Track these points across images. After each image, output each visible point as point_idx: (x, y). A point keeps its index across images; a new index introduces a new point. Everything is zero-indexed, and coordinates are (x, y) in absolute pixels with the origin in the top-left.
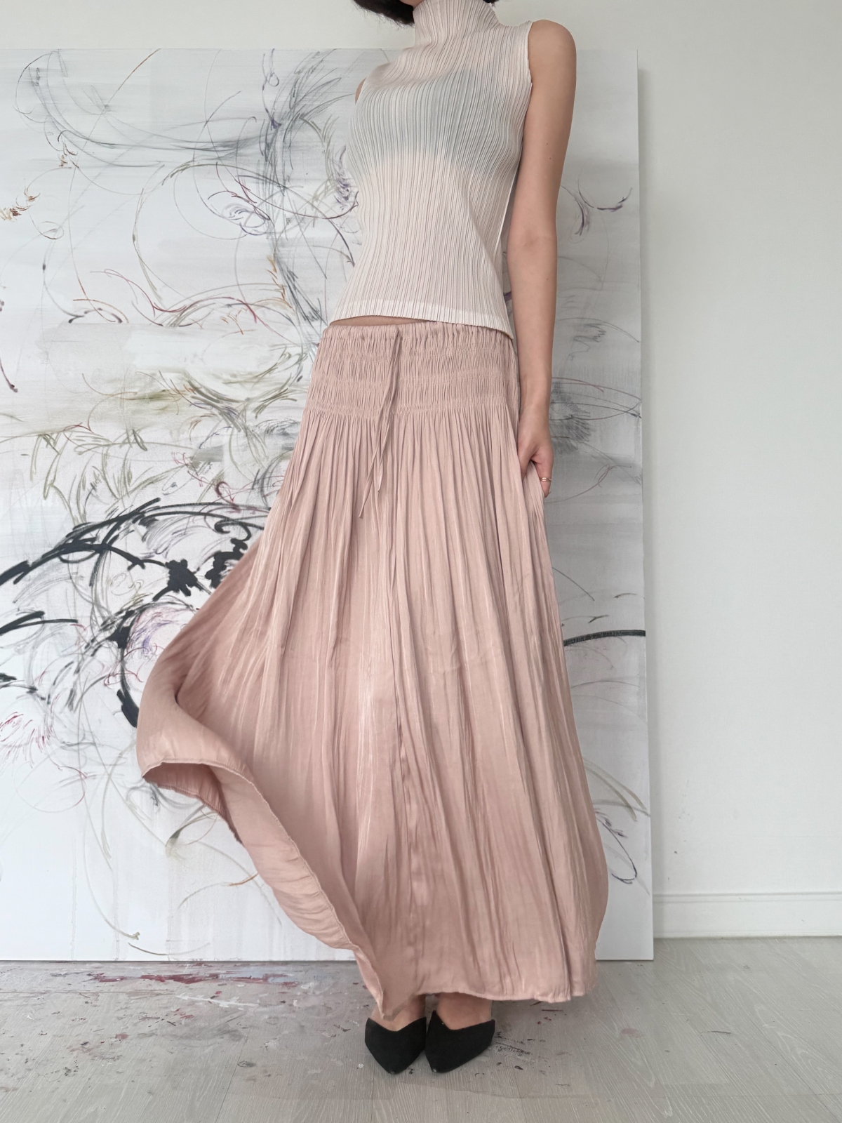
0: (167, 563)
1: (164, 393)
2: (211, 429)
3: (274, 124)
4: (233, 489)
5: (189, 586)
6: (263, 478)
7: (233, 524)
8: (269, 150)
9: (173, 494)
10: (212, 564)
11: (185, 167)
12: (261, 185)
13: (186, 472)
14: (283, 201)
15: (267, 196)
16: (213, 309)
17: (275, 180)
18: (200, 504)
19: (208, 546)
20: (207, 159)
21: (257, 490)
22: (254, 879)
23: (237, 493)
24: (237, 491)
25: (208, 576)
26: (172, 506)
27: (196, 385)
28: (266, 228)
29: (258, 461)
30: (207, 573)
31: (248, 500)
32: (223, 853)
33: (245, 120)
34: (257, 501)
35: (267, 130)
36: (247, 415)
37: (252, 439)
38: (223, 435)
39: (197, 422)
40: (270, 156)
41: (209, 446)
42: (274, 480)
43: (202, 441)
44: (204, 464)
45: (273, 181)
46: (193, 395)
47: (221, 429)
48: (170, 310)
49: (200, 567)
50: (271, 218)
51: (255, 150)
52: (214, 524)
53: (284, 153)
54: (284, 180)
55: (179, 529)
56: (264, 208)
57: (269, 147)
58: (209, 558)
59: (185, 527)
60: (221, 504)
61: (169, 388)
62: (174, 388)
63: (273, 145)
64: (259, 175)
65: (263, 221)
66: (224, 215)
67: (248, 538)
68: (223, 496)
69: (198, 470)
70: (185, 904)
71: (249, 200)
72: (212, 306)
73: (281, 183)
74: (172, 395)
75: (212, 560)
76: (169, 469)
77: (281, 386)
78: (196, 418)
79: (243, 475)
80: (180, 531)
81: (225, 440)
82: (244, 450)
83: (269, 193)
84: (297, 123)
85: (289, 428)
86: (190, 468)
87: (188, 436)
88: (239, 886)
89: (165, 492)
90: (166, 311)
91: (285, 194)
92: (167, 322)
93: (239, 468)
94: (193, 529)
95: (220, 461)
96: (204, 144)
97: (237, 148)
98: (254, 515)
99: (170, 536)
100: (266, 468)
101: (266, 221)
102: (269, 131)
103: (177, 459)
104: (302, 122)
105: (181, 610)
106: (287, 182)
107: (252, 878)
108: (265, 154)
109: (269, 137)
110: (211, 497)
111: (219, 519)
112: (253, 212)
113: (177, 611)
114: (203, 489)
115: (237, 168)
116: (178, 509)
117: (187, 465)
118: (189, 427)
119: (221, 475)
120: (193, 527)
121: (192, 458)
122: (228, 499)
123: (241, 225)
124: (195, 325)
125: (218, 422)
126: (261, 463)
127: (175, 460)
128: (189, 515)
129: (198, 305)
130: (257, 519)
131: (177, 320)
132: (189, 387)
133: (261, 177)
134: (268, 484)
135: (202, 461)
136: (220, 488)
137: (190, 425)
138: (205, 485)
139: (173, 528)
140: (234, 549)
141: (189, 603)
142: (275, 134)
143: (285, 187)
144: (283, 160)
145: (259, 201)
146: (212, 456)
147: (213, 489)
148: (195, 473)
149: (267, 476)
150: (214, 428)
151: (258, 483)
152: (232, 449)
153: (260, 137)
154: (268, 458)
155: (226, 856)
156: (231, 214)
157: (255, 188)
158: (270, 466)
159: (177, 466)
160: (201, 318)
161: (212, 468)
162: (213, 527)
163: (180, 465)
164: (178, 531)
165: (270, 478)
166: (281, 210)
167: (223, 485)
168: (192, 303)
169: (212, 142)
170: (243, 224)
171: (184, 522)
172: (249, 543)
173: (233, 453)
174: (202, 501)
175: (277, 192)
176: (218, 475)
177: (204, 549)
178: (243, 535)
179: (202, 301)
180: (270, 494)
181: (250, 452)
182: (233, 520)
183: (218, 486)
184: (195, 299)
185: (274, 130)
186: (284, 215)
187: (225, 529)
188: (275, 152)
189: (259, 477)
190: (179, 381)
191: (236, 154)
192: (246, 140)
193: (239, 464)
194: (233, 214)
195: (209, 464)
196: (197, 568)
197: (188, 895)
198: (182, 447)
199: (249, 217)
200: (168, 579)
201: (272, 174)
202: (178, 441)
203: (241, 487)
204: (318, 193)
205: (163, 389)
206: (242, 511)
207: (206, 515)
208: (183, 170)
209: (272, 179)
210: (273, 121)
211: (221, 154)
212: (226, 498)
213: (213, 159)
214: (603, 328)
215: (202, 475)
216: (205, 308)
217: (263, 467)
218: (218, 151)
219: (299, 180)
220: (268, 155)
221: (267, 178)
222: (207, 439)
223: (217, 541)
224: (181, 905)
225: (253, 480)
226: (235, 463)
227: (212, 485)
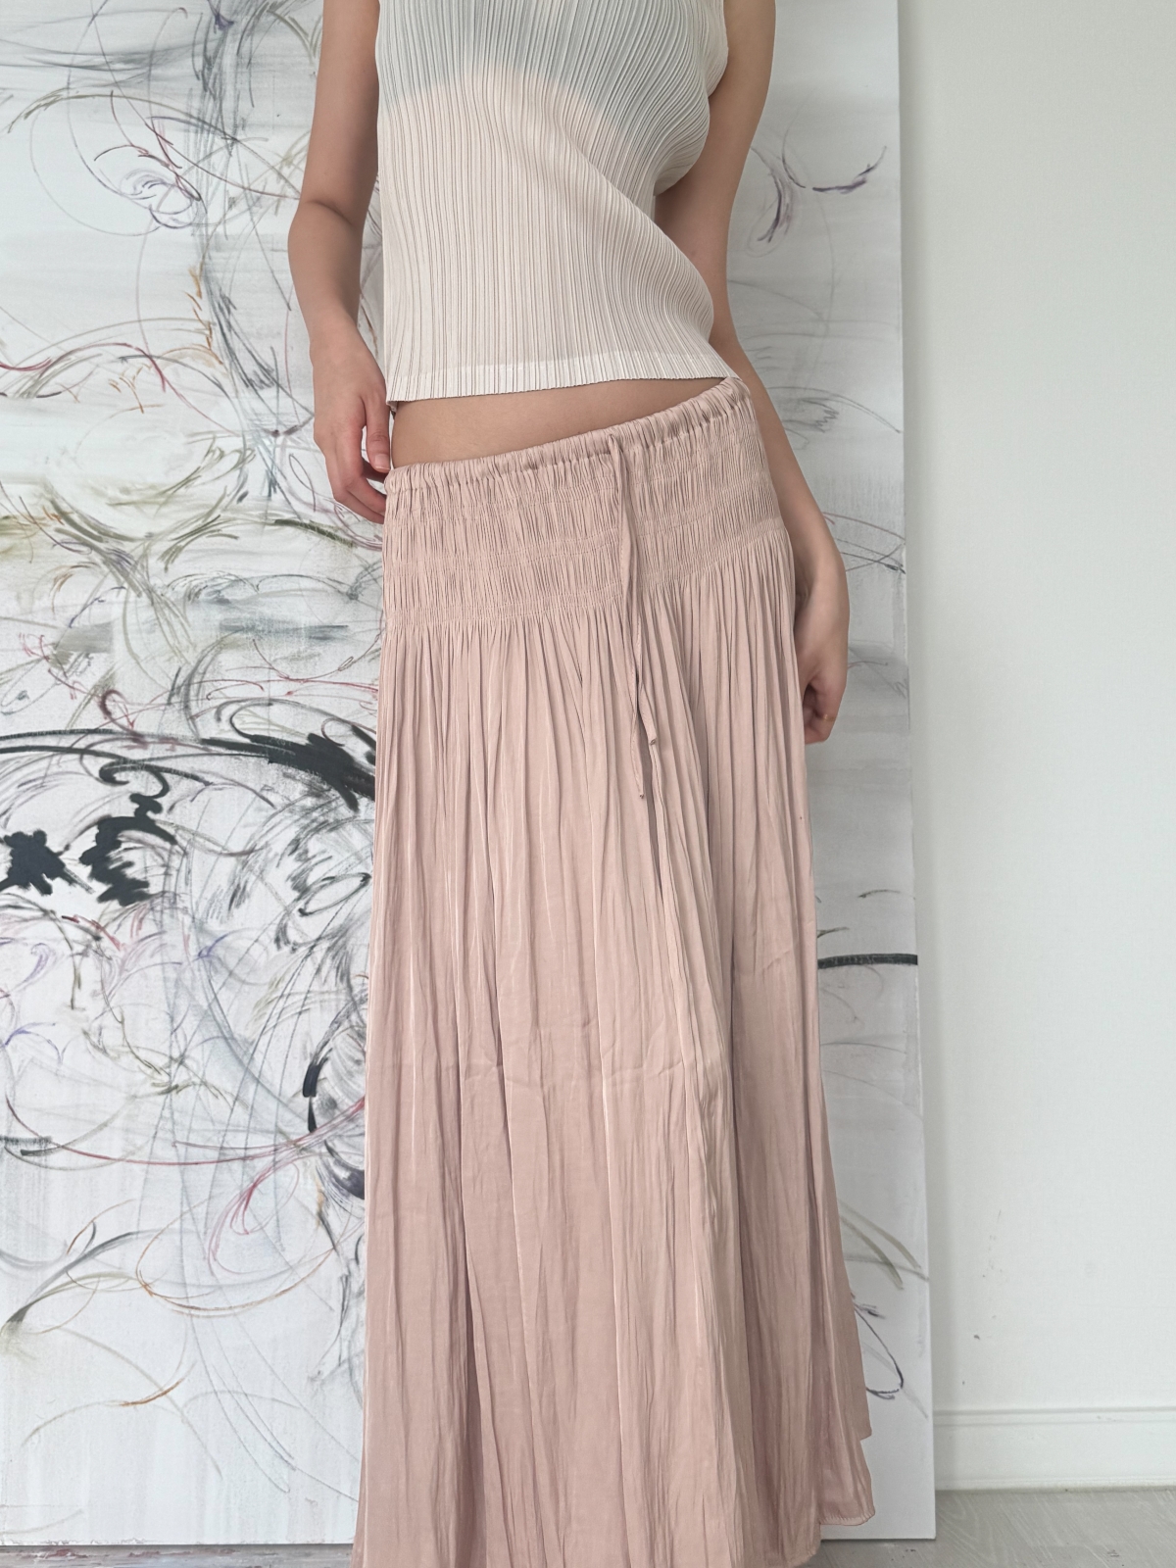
0: (6, 837)
1: (5, 522)
2: (90, 591)
3: (221, 22)
4: (133, 704)
5: (48, 877)
6: (188, 683)
7: (133, 769)
8: (210, 69)
9: (22, 713)
10: (94, 838)
11: (51, 100)
12: (192, 135)
13: (46, 671)
14: (227, 166)
15: (201, 156)
16: (98, 366)
17: (219, 126)
18: (72, 732)
19: (86, 806)
20: (94, 86)
21: (177, 706)
22: (169, 1394)
23: (141, 711)
24: (141, 708)
25: (85, 859)
26: (19, 736)
27: (64, 507)
28: (192, 216)
29: (176, 651)
30: (84, 854)
31: (160, 724)
32: (109, 1350)
33: (165, 14)
34: (178, 728)
35: (208, 32)
36: (149, 566)
37: (162, 609)
38: (111, 603)
39: (66, 577)
40: (211, 81)
41: (87, 623)
42: (208, 688)
43: (74, 614)
44: (79, 656)
45: (216, 128)
46: (59, 526)
47: (106, 592)
48: (22, 366)
49: (71, 842)
50: (203, 197)
51: (186, 68)
52: (98, 768)
53: (239, 75)
54: (236, 126)
55: (31, 777)
56: (193, 178)
57: (210, 64)
58: (88, 827)
59: (42, 774)
60: (110, 732)
61: (16, 513)
62: (24, 511)
63: (218, 60)
64: (191, 116)
65: (188, 201)
66: (123, 191)
67: (163, 793)
68: (114, 716)
69: (66, 667)
70: (35, 1438)
71: (168, 163)
72: (96, 360)
73: (229, 131)
74: (22, 526)
75: (95, 830)
76: (14, 666)
77: (207, 510)
78: (64, 570)
79: (151, 679)
80: (34, 780)
81: (116, 612)
82: (151, 631)
83: (205, 151)
84: (263, 19)
85: (228, 590)
86: (53, 664)
87: (49, 604)
88: (138, 1406)
89: (5, 710)
90: (13, 368)
91: (234, 152)
92: (15, 388)
93: (142, 664)
94: (60, 777)
95: (105, 650)
96: (90, 57)
97: (151, 65)
98: (174, 754)
99: (13, 790)
100: (193, 664)
101: (195, 202)
102: (211, 35)
103: (29, 646)
104: (272, 18)
105: (33, 919)
106: (240, 131)
107: (165, 1393)
108: (202, 76)
109: (211, 46)
110: (93, 718)
111: (107, 761)
112: (173, 186)
113: (26, 920)
114: (76, 703)
115: (150, 102)
116: (30, 742)
117: (46, 658)
118: (50, 586)
119: (109, 677)
120: (57, 774)
121: (56, 645)
122: (124, 722)
123: (150, 209)
124: (65, 395)
125: (101, 577)
126: (183, 656)
127: (26, 649)
128: (51, 753)
129: (73, 357)
130: (178, 760)
131: (33, 386)
132: (52, 511)
133: (193, 121)
134: (197, 695)
135: (76, 650)
136: (109, 705)
137: (52, 583)
138: (80, 697)
139: (19, 776)
140: (137, 812)
141: (48, 907)
142: (222, 41)
143: (234, 140)
144: (235, 89)
145: (185, 165)
146: (92, 642)
147: (94, 704)
148: (61, 673)
149: (196, 679)
150: (96, 589)
151: (178, 693)
152: (129, 628)
153: (194, 44)
154: (195, 646)
155: (115, 1353)
156: (135, 189)
157: (181, 140)
158: (200, 662)
159: (29, 659)
160: (75, 382)
161: (92, 664)
162: (97, 775)
163: (34, 657)
164: (30, 781)
165: (201, 682)
166: (223, 182)
167: (114, 696)
168: (62, 353)
169: (104, 55)
170: (154, 208)
171: (41, 765)
172: (165, 801)
173: (130, 636)
174: (75, 727)
175: (221, 148)
176: (103, 677)
177: (78, 813)
178: (154, 788)
179: (79, 350)
180: (203, 712)
181: (161, 634)
182: (134, 762)
183: (104, 698)
184: (67, 347)
185: (219, 33)
186: (226, 192)
187: (119, 777)
188: (221, 75)
189: (180, 681)
190: (35, 500)
191: (149, 77)
192: (168, 50)
193: (142, 656)
194: (139, 188)
195: (87, 656)
196: (65, 844)
197: (40, 1423)
198: (38, 624)
199: (166, 194)
200: (9, 865)
201: (215, 115)
202: (31, 612)
203: (148, 702)
204: (294, 152)
205: (6, 514)
206: (151, 746)
207: (83, 752)
208: (47, 105)
209: (213, 123)
210: (218, 17)
211: (119, 77)
212: (120, 721)
213: (105, 86)
214: (832, 405)
215: (74, 678)
216: (84, 363)
217: (187, 662)
218: (114, 70)
219: (263, 126)
220: (208, 79)
221: (204, 122)
222: (83, 610)
223: (104, 798)
224: (27, 1440)
225: (170, 688)
226: (135, 656)
227: (93, 695)
